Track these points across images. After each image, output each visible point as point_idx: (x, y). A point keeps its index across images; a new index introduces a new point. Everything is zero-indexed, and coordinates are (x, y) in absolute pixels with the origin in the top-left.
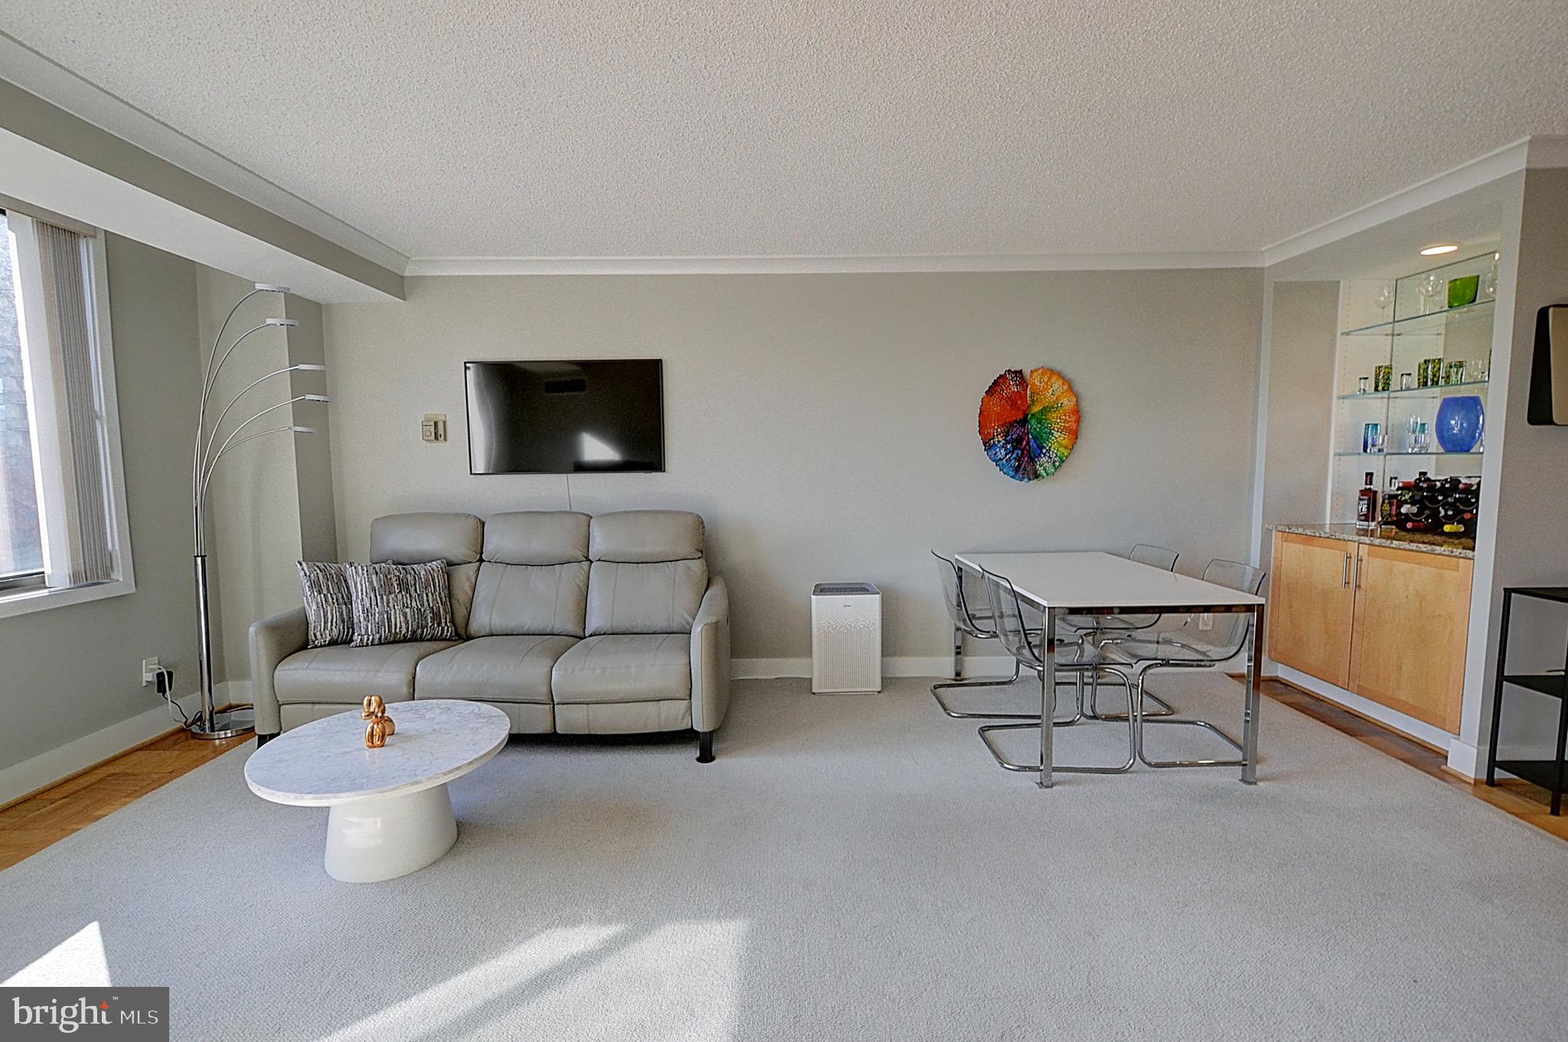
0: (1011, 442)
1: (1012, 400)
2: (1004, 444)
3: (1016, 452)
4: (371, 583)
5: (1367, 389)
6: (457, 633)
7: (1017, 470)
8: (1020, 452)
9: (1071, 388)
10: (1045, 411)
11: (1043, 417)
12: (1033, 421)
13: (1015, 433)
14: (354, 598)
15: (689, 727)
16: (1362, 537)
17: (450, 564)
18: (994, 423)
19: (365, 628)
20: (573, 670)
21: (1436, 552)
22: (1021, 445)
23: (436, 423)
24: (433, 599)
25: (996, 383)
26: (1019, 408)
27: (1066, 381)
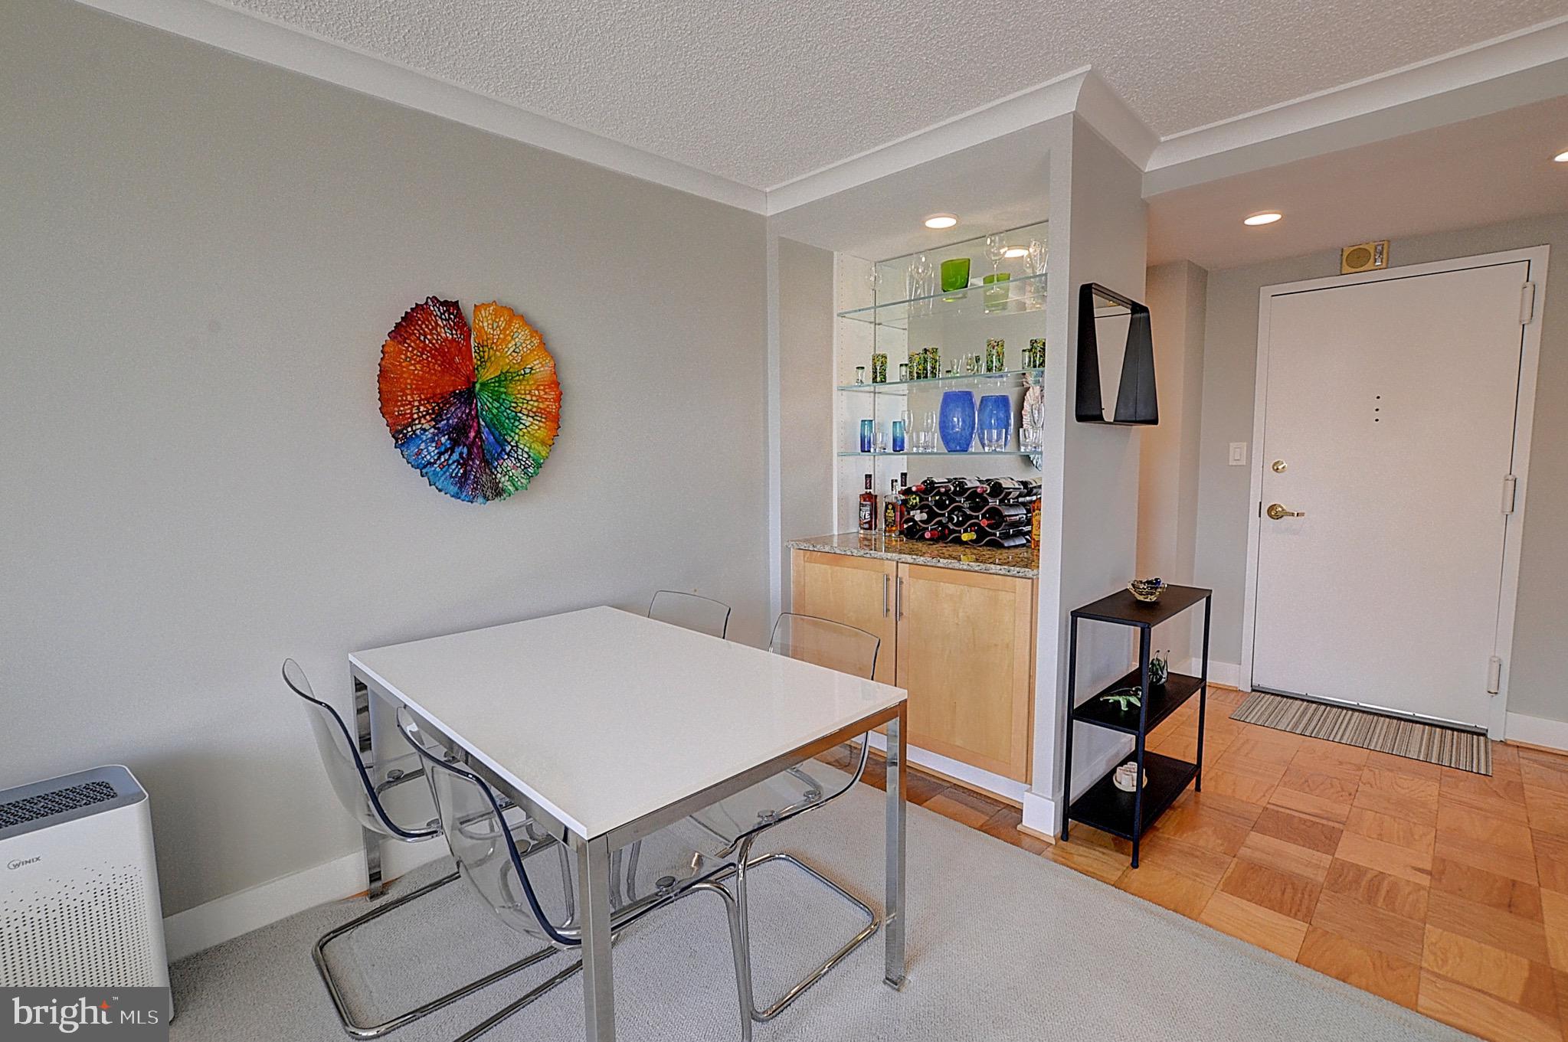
0: (449, 431)
1: (444, 355)
2: (434, 435)
3: (458, 450)
5: (864, 380)
7: (462, 482)
8: (465, 450)
9: (543, 344)
10: (503, 379)
11: (502, 390)
12: (485, 396)
13: (454, 415)
16: (903, 555)
18: (412, 395)
21: (991, 571)
22: (467, 437)
25: (408, 318)
26: (458, 370)
27: (535, 331)
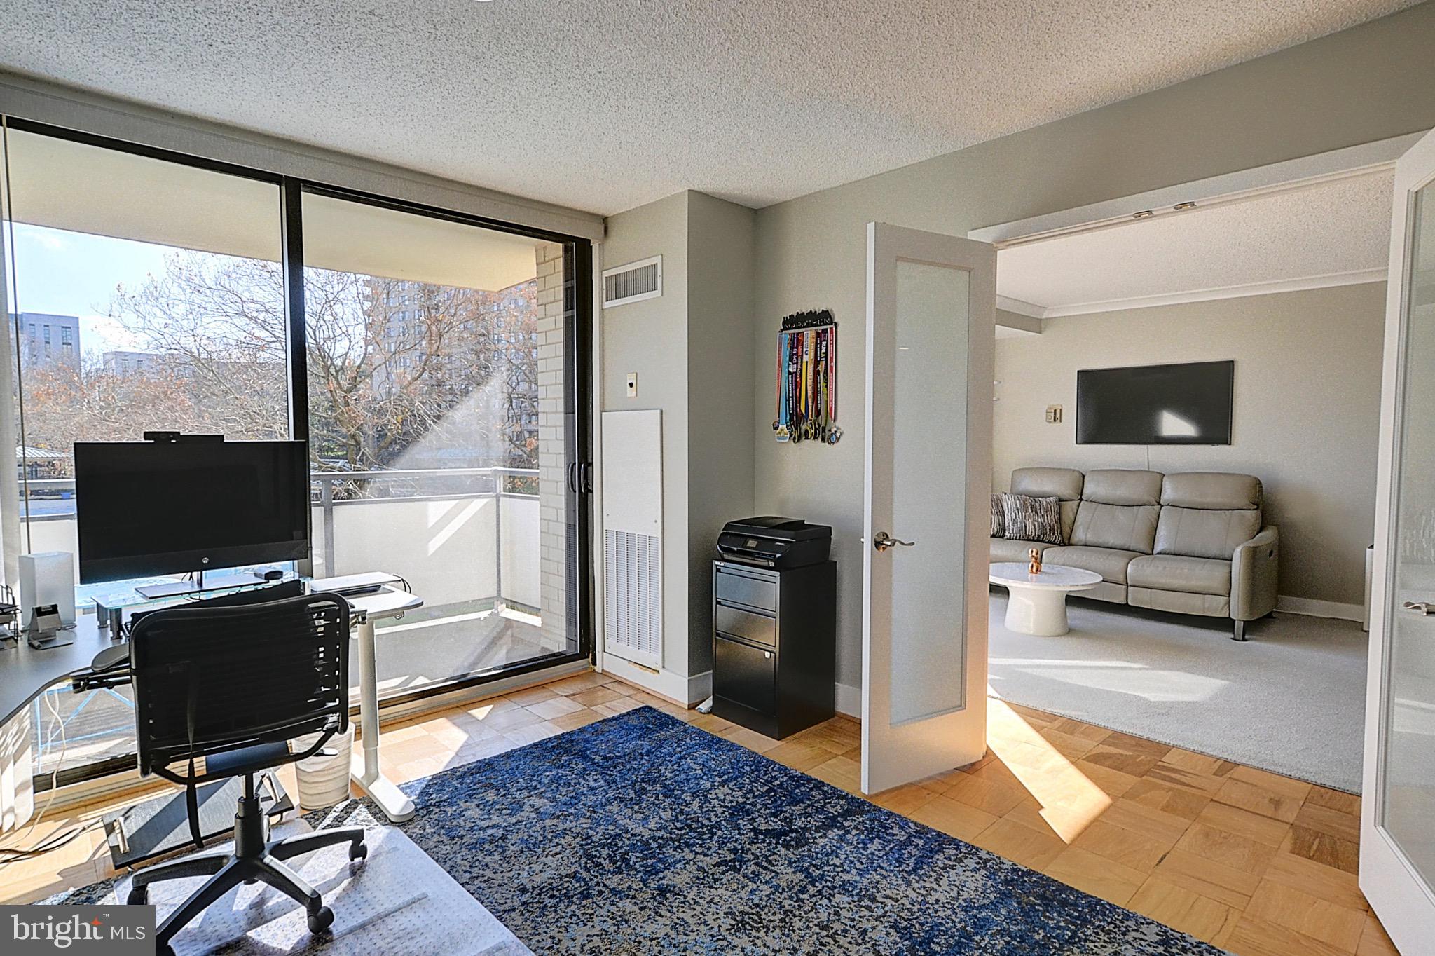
4: (1016, 505)
6: (1063, 542)
14: (1006, 512)
15: (1227, 616)
17: (1060, 500)
19: (1012, 530)
20: (1143, 566)
23: (1055, 411)
24: (1050, 519)
